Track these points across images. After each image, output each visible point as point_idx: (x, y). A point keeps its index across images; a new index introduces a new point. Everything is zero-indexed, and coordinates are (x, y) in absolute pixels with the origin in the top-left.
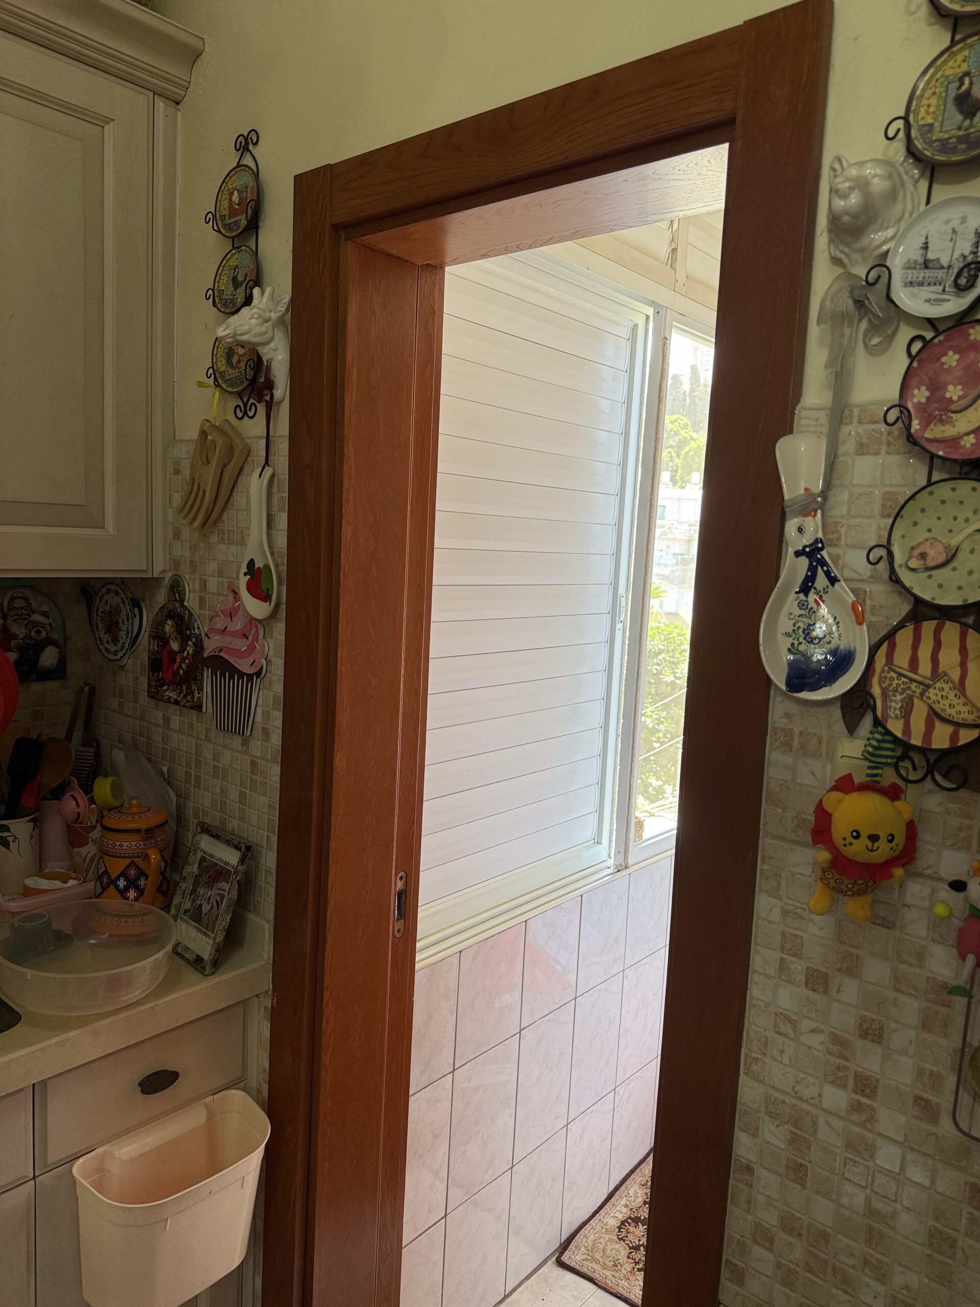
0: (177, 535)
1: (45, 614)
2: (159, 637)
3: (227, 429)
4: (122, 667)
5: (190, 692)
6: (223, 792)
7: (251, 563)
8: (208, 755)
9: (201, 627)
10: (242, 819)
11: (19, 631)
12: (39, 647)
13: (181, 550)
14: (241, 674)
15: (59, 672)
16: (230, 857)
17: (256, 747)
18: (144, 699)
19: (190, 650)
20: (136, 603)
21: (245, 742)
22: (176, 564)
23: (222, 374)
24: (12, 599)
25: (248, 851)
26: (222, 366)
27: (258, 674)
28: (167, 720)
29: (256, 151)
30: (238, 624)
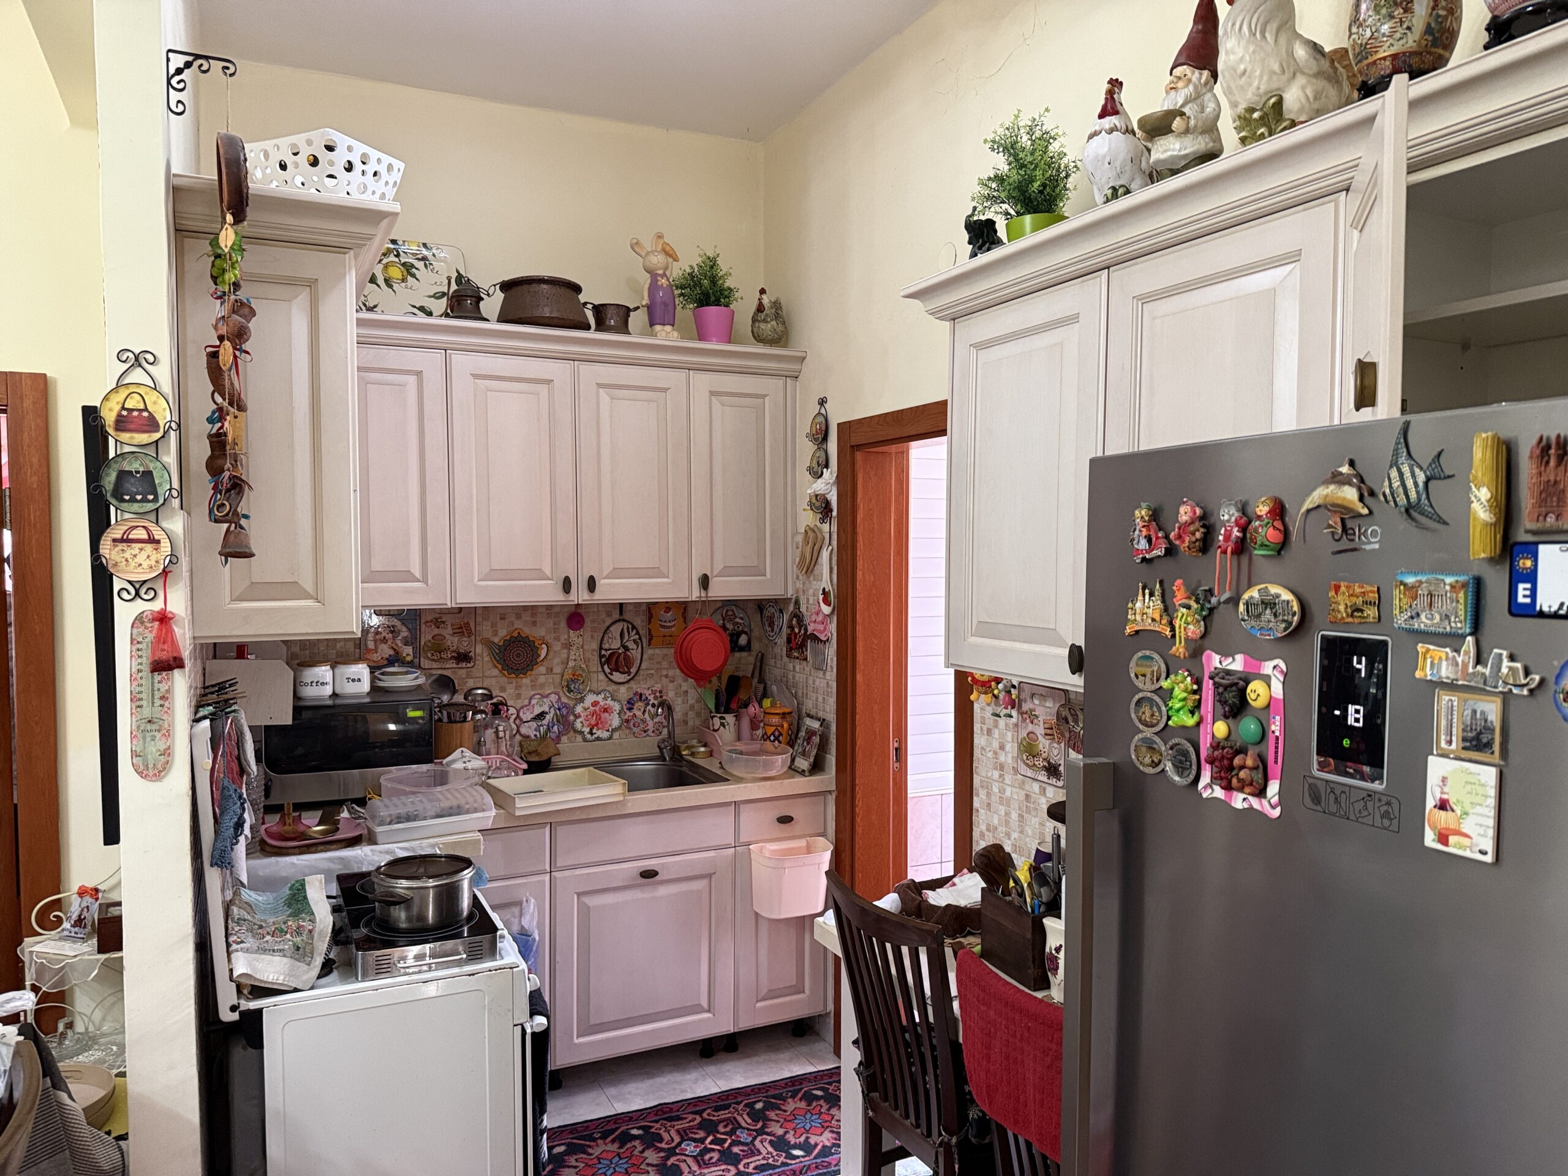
0: (798, 578)
1: (742, 618)
2: (791, 627)
3: (816, 529)
4: (776, 643)
5: (803, 652)
6: (817, 699)
7: (824, 589)
8: (810, 682)
9: (807, 621)
10: (824, 711)
11: (730, 626)
12: (739, 634)
13: (799, 585)
14: (821, 641)
15: (747, 648)
16: (816, 725)
17: (828, 674)
18: (785, 659)
19: (803, 632)
20: (781, 611)
21: (824, 674)
22: (797, 591)
23: (814, 504)
24: (727, 611)
25: (823, 721)
26: (814, 500)
27: (828, 640)
28: (794, 667)
29: (826, 406)
30: (820, 618)
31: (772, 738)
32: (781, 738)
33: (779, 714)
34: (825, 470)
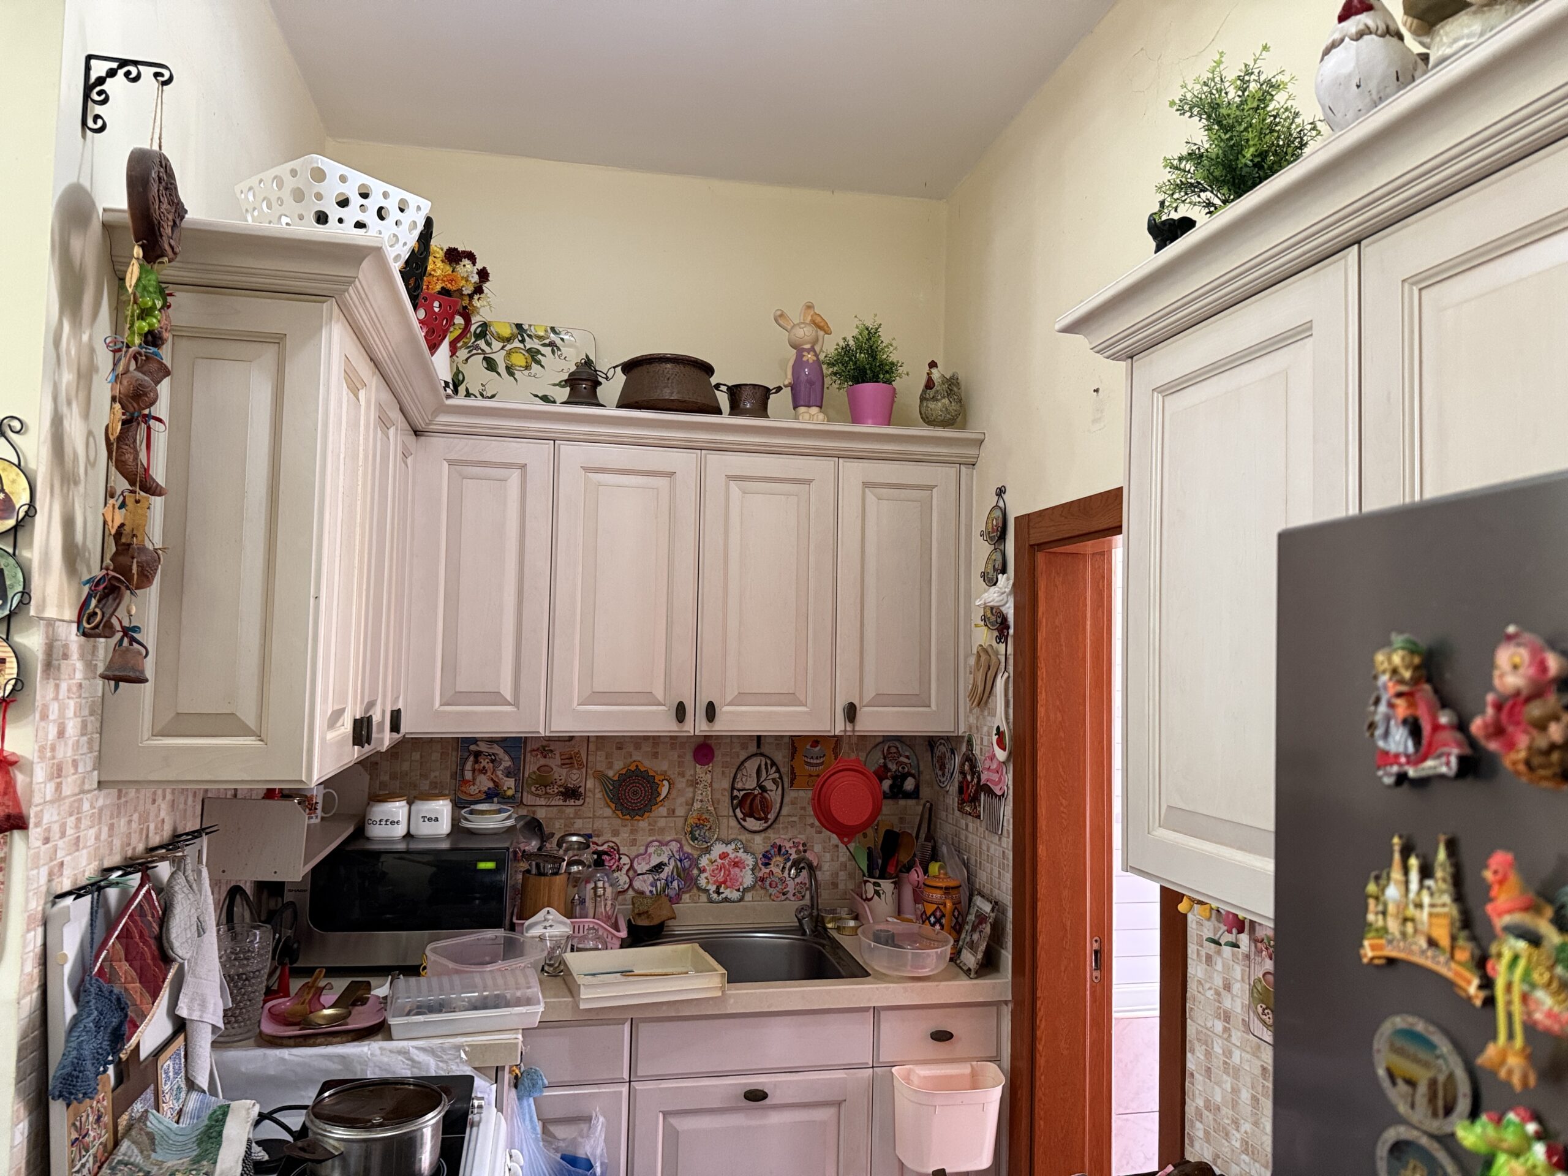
0: (971, 711)
1: (907, 757)
2: (963, 773)
3: (990, 650)
4: (947, 792)
5: (975, 808)
6: (992, 870)
7: (998, 728)
8: (985, 848)
9: (980, 767)
10: (999, 889)
11: (893, 767)
12: (904, 777)
13: (972, 720)
14: (996, 795)
15: (915, 794)
16: (987, 908)
17: (1004, 839)
18: (957, 813)
19: (975, 780)
20: (953, 752)
21: (1000, 839)
22: (970, 728)
23: (989, 618)
24: (889, 747)
25: (996, 905)
26: (989, 614)
27: (1003, 795)
28: (967, 825)
29: (1005, 496)
30: (994, 766)
31: (932, 919)
32: (943, 921)
33: (941, 888)
34: (1000, 576)
